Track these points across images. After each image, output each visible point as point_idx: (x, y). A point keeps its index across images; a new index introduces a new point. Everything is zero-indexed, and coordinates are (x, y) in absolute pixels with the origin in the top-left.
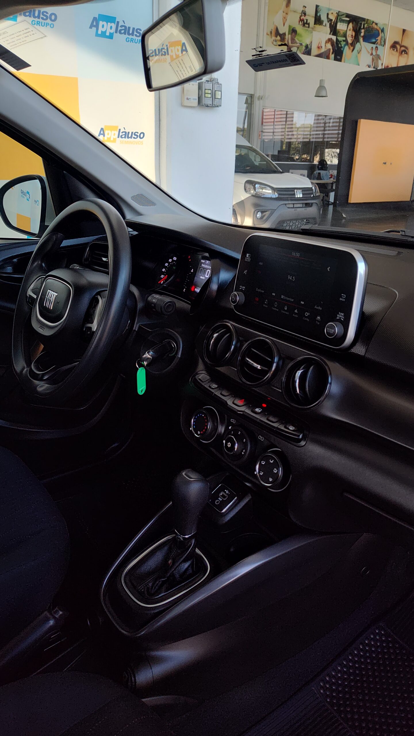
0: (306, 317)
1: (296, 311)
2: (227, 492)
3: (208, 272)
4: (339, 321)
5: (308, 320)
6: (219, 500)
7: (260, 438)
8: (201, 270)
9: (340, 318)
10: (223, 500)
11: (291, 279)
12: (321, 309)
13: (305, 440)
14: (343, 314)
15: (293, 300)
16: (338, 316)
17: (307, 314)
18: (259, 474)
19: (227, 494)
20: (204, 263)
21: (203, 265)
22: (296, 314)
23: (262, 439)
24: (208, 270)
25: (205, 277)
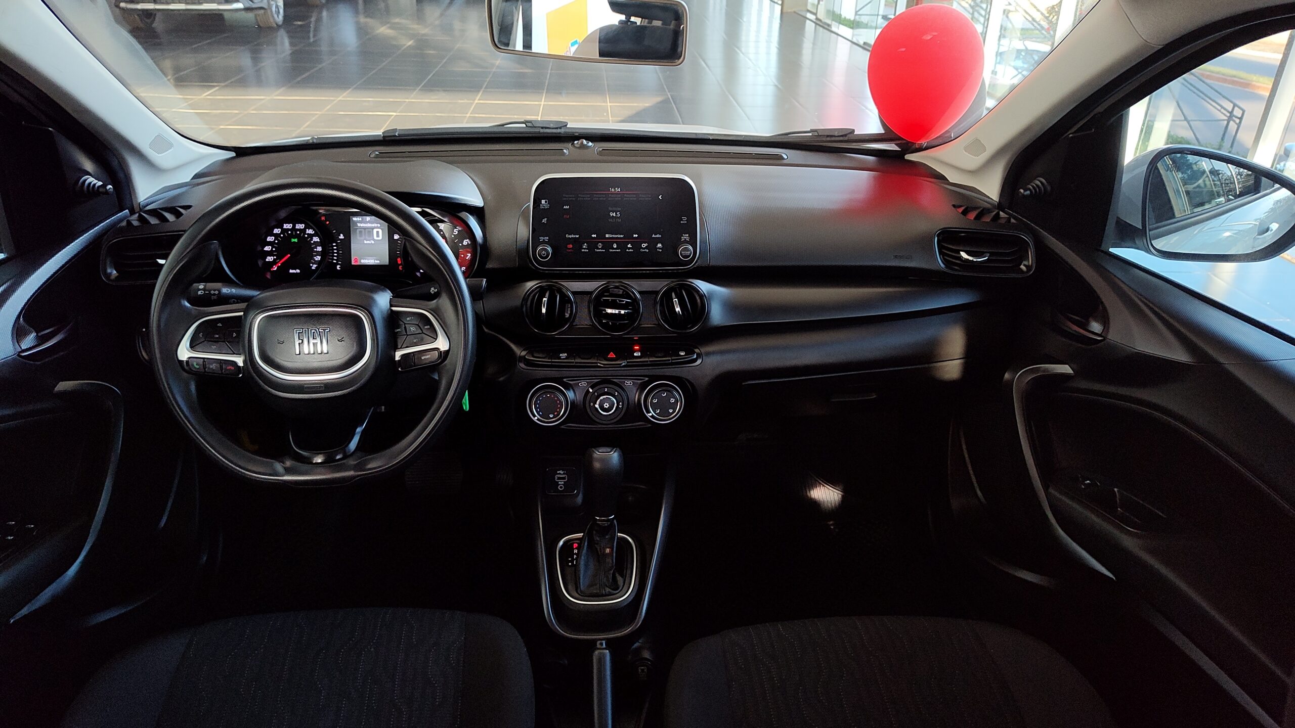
0: (644, 248)
1: (629, 246)
2: (561, 472)
3: (378, 232)
4: (686, 242)
5: (647, 251)
6: (560, 484)
7: (627, 383)
8: (360, 232)
9: (685, 239)
10: (564, 482)
11: (615, 215)
12: (660, 236)
13: (700, 357)
14: (687, 235)
15: (622, 236)
16: (682, 238)
17: (644, 245)
18: (656, 414)
19: (564, 474)
20: (359, 222)
21: (359, 225)
22: (629, 248)
23: (631, 383)
24: (375, 231)
25: (374, 240)
